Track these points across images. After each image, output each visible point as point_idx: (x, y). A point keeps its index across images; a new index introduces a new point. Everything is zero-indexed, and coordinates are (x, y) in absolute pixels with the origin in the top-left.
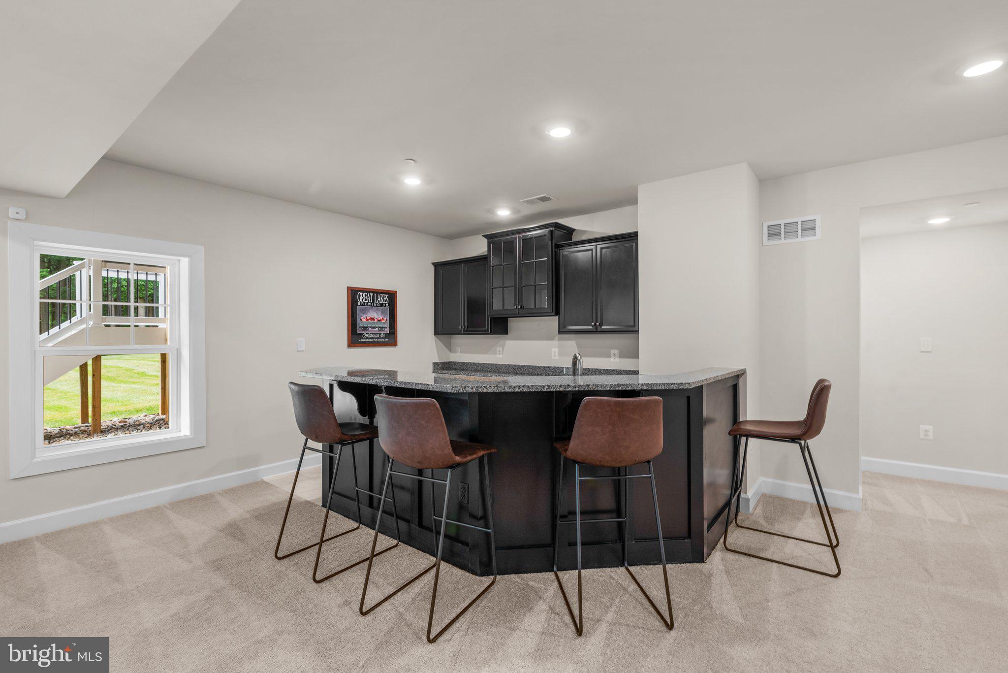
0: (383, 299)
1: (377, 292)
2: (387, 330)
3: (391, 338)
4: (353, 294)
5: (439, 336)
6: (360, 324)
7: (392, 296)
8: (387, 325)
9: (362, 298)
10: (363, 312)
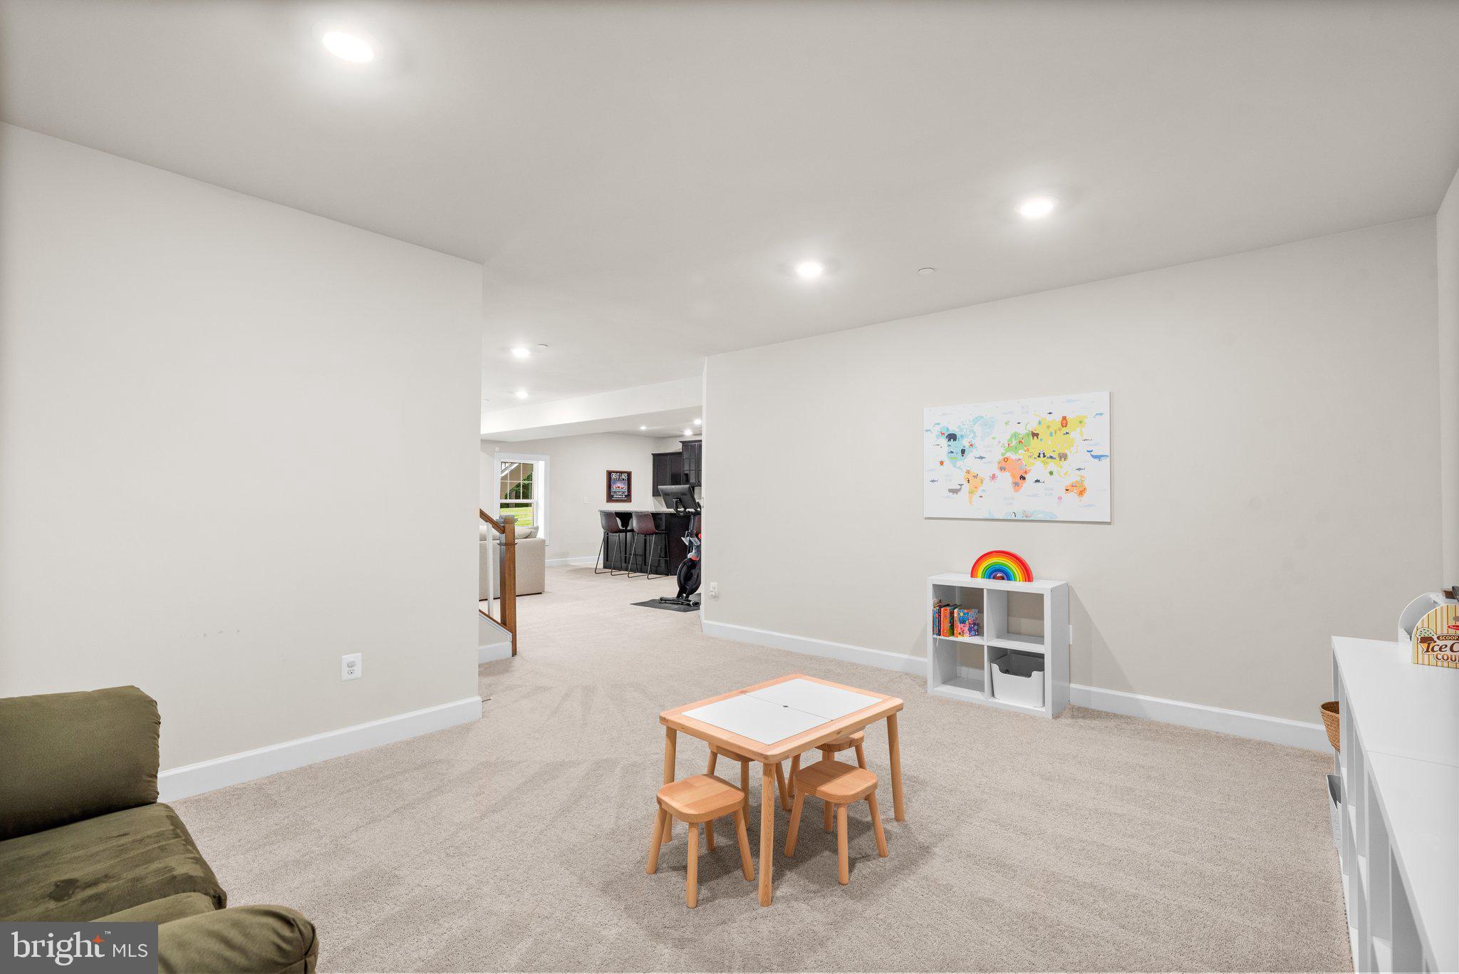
0: (624, 476)
1: (622, 473)
2: (626, 494)
3: (628, 498)
4: (609, 473)
5: (657, 497)
6: (612, 490)
7: (629, 474)
8: (626, 491)
9: (614, 476)
10: (614, 483)
